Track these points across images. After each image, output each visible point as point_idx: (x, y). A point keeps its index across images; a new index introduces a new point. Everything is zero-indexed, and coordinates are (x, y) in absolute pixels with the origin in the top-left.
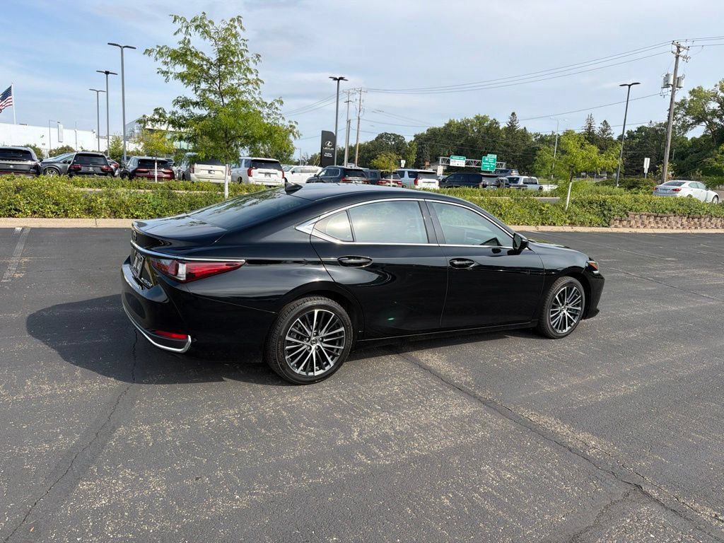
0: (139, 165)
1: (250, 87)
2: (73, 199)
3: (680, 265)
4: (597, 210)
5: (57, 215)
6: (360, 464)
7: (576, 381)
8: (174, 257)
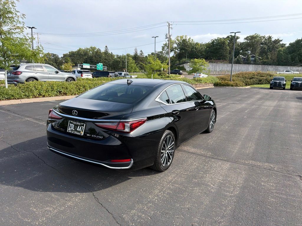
8: (119, 121)
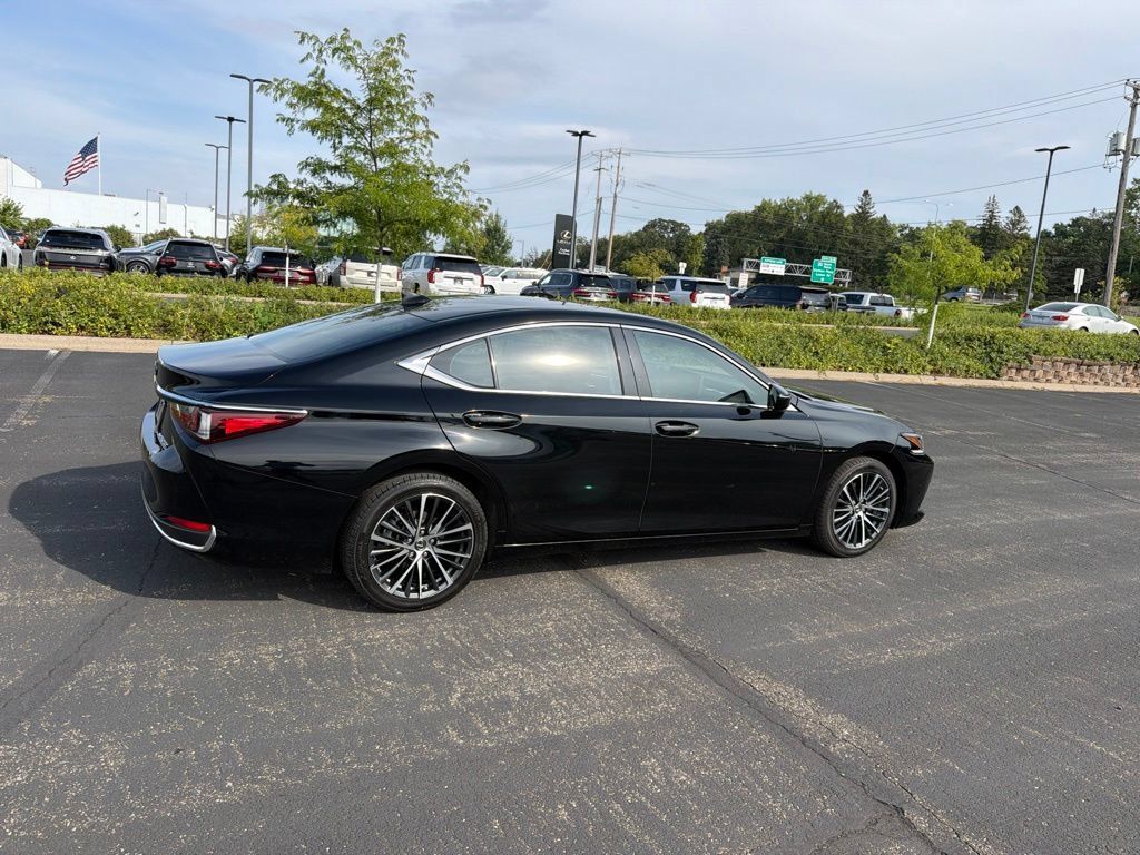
0: (263, 260)
1: (417, 144)
2: (141, 309)
3: (1102, 446)
4: (979, 351)
5: (114, 333)
6: (446, 744)
7: (856, 629)
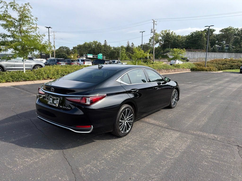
7: (192, 120)
8: (82, 96)
